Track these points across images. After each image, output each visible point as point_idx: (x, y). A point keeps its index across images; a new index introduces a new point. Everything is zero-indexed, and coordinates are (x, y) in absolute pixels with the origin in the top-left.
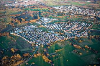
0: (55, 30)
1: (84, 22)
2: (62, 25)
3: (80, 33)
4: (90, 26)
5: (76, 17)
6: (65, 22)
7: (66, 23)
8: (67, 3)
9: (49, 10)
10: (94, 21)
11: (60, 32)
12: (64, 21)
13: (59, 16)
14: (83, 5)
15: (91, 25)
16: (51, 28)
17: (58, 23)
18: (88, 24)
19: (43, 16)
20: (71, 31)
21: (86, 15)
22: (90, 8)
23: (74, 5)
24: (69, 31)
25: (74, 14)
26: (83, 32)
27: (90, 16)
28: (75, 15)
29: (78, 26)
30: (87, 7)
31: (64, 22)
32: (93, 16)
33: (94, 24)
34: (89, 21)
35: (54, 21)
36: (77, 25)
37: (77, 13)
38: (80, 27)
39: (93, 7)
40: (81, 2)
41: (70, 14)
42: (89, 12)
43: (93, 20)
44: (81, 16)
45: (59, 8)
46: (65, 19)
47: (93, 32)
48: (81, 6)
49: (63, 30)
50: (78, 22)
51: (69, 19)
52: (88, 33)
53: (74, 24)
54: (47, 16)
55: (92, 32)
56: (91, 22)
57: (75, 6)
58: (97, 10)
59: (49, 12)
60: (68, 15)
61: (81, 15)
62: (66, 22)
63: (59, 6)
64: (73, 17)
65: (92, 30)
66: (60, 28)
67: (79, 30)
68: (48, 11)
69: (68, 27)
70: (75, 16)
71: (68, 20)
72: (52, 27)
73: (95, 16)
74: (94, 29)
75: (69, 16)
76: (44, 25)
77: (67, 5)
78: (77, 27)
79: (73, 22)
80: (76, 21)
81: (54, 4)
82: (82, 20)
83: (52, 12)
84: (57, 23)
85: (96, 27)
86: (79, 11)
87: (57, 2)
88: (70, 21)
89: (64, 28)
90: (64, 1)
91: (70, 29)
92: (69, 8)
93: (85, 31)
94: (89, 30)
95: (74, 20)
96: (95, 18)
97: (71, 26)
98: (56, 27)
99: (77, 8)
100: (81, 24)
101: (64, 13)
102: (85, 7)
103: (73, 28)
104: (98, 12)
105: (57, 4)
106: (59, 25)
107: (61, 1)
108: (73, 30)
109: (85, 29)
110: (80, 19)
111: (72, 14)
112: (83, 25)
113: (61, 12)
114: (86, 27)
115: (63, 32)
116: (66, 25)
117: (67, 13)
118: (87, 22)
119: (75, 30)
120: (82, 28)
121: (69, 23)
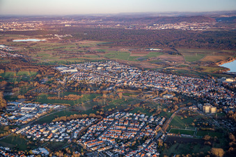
0: (54, 142)
1: (143, 112)
2: (76, 123)
3: (134, 150)
4: (164, 123)
5: (121, 95)
6: (88, 112)
7: (90, 118)
8: (94, 53)
9: (39, 76)
10: (173, 108)
11: (70, 148)
12: (85, 109)
13: (71, 95)
14: (141, 60)
15: (166, 119)
16: (42, 135)
17: (64, 118)
18: (156, 117)
19: (20, 97)
20: (106, 144)
21: (149, 89)
22: (160, 67)
23: (115, 61)
24: (98, 143)
25: (116, 87)
26: (142, 144)
27: (161, 91)
28: (119, 90)
29: (126, 124)
30: (153, 66)
31: (84, 113)
32: (170, 92)
33: (173, 116)
34: (159, 109)
35: (54, 111)
36: (125, 121)
37: (125, 84)
38: (134, 127)
39: (167, 65)
40: (134, 52)
41: (104, 89)
42: (157, 79)
43: (169, 104)
44: (137, 93)
45: (72, 71)
46: (87, 105)
47: (174, 143)
48: (136, 63)
49: (79, 142)
50: (128, 111)
51: (100, 101)
52: (158, 148)
53: (115, 120)
54: (30, 98)
55: (169, 141)
56: (165, 110)
57: (117, 64)
58: (180, 74)
59: (40, 82)
60: (98, 91)
61: (137, 89)
62: (91, 115)
63: (70, 63)
64: (112, 95)
65: (170, 138)
66: (69, 134)
67: (132, 140)
68: (37, 80)
69: (96, 131)
70: (117, 94)
71: (98, 108)
72: (46, 133)
73: (175, 93)
74: (176, 132)
75: (102, 94)
76: (20, 128)
77: (94, 59)
78: (124, 128)
79: (113, 111)
80: (122, 111)
81: (57, 59)
82: (138, 105)
83: (49, 82)
84: (62, 118)
85: (181, 126)
86: (131, 78)
87: (66, 52)
88: (102, 109)
89: (83, 135)
90: (87, 47)
91: (102, 138)
92: (100, 68)
93: (148, 142)
94: (160, 137)
95: (115, 107)
96: (176, 99)
97: (105, 127)
98: (58, 131)
99: (125, 69)
100: (136, 118)
101: (86, 85)
102: (146, 67)
103: (111, 131)
104: (183, 79)
105: (65, 58)
106: (70, 125)
107: (79, 50)
108: (112, 139)
109: (148, 135)
110: (132, 102)
111: (109, 87)
112: (142, 122)
113: (77, 82)
114: (151, 128)
115: (79, 148)
116: (92, 125)
117: (95, 84)
118: (152, 110)
119: (117, 140)
120: (140, 131)
121: (99, 116)
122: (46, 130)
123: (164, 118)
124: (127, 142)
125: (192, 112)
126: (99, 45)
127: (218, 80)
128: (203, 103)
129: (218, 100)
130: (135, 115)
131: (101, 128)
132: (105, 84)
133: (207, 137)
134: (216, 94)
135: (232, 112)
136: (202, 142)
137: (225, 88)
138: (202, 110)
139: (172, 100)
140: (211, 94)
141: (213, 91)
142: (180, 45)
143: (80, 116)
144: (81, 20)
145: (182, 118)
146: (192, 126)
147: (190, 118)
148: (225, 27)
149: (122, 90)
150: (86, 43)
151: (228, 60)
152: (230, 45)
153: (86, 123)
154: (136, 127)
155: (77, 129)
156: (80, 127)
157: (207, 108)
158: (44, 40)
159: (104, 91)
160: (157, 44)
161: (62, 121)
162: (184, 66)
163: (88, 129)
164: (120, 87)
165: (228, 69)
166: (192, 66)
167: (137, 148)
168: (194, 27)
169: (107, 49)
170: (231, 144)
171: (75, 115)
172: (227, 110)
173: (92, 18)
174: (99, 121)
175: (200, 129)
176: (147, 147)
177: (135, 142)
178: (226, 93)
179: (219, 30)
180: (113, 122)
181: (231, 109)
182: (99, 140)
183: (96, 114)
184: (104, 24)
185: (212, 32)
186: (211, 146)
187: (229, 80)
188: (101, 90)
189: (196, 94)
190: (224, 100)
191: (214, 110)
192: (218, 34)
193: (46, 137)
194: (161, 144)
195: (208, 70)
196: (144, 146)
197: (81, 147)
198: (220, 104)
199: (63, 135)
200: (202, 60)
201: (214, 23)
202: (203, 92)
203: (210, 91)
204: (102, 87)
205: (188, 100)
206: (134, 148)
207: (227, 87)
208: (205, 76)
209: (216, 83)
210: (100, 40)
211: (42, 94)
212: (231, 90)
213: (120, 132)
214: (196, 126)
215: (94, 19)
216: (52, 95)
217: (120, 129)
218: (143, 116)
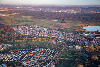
0: (9, 61)
1: (49, 48)
2: (20, 53)
3: (45, 65)
4: (58, 53)
5: (40, 40)
6: (25, 48)
7: (26, 51)
8: (29, 21)
9: (4, 31)
10: (62, 46)
12: (24, 46)
13: (18, 40)
14: (50, 25)
15: (59, 51)
16: (4, 58)
17: (15, 50)
18: (55, 51)
20: (33, 62)
21: (52, 38)
22: (57, 28)
23: (38, 25)
24: (29, 62)
25: (38, 37)
26: (48, 63)
27: (57, 39)
29: (42, 53)
30: (54, 28)
32: (61, 40)
33: (62, 50)
34: (56, 47)
35: (10, 47)
36: (41, 52)
37: (42, 35)
38: (45, 55)
39: (60, 28)
40: (46, 22)
41: (33, 37)
42: (56, 34)
43: (61, 45)
44: (47, 40)
45: (19, 29)
46: (25, 45)
47: (62, 62)
48: (47, 26)
49: (21, 61)
50: (43, 48)
51: (31, 43)
52: (55, 65)
53: (37, 52)
55: (60, 61)
56: (59, 47)
57: (39, 27)
58: (66, 31)
59: (4, 34)
60: (30, 38)
61: (47, 38)
62: (26, 49)
63: (18, 26)
64: (36, 40)
65: (60, 60)
66: (16, 58)
68: (3, 33)
69: (29, 57)
70: (39, 40)
71: (30, 46)
73: (63, 40)
74: (63, 57)
75: (32, 40)
77: (29, 24)
78: (41, 55)
79: (36, 48)
80: (40, 47)
81: (13, 24)
82: (47, 45)
83: (9, 34)
84: (13, 50)
85: (65, 55)
86: (45, 33)
87: (17, 21)
88: (32, 47)
89: (23, 58)
90: (26, 19)
91: (31, 60)
92: (32, 28)
93: (51, 61)
94: (56, 59)
95: (37, 46)
96: (64, 42)
97: (33, 55)
98: (12, 56)
99: (42, 29)
100: (46, 51)
101: (25, 36)
102: (52, 28)
103: (35, 57)
104: (67, 34)
105: (17, 23)
106: (17, 54)
107: (23, 20)
108: (36, 60)
109: (51, 58)
110: (45, 44)
111: (35, 37)
112: (49, 52)
113: (21, 34)
114: (52, 55)
115: (20, 64)
116: (27, 54)
117: (29, 35)
118: (53, 47)
119: (37, 61)
120: (48, 57)
121: (30, 50)
122: (6, 56)
123: (58, 51)
124: (42, 62)
125: (70, 48)
126: (32, 18)
127: (82, 34)
128: (75, 44)
129: (82, 43)
130: (46, 49)
131: (31, 55)
132: (33, 36)
133: (76, 60)
134: (80, 41)
135: (87, 48)
136: (74, 62)
137: (84, 38)
138: (74, 48)
139: (62, 43)
140: (79, 41)
141: (79, 39)
142: (66, 19)
143: (22, 50)
144: (24, 7)
145: (66, 51)
146: (70, 55)
147: (69, 51)
148: (85, 12)
149: (41, 38)
150: (26, 17)
151: (86, 26)
152: (87, 19)
153: (24, 53)
154: (46, 55)
155: (20, 55)
156: (21, 55)
157: (77, 47)
158: (7, 15)
159: (33, 39)
160: (57, 18)
161: (13, 52)
162: (68, 28)
163: (25, 56)
164: (40, 37)
165: (86, 30)
166: (71, 28)
167: (46, 65)
168: (72, 11)
169: (35, 20)
170: (86, 63)
171: (19, 49)
172: (85, 47)
173: (29, 6)
174: (30, 52)
175: (74, 56)
176: (50, 64)
177: (45, 62)
178: (85, 40)
179: (83, 13)
180: (36, 53)
181: (87, 47)
182: (29, 61)
183: (29, 49)
184: (34, 9)
185: (79, 14)
186: (78, 64)
187: (86, 35)
188: (32, 38)
189: (72, 40)
190: (84, 43)
191: (79, 47)
192: (82, 15)
193: (6, 59)
194: (56, 63)
195: (78, 30)
196: (49, 63)
197: (21, 64)
198: (82, 45)
199: (13, 58)
200: (75, 26)
201: (80, 10)
202: (75, 39)
203: (78, 39)
204: (32, 37)
205: (69, 43)
206: (45, 64)
207: (85, 38)
208: (76, 33)
209: (81, 36)
210: (32, 16)
211: (5, 39)
212: (87, 39)
213: (39, 57)
214: (72, 54)
215: (30, 7)
216: (10, 40)
217: (39, 56)
218: (49, 50)
